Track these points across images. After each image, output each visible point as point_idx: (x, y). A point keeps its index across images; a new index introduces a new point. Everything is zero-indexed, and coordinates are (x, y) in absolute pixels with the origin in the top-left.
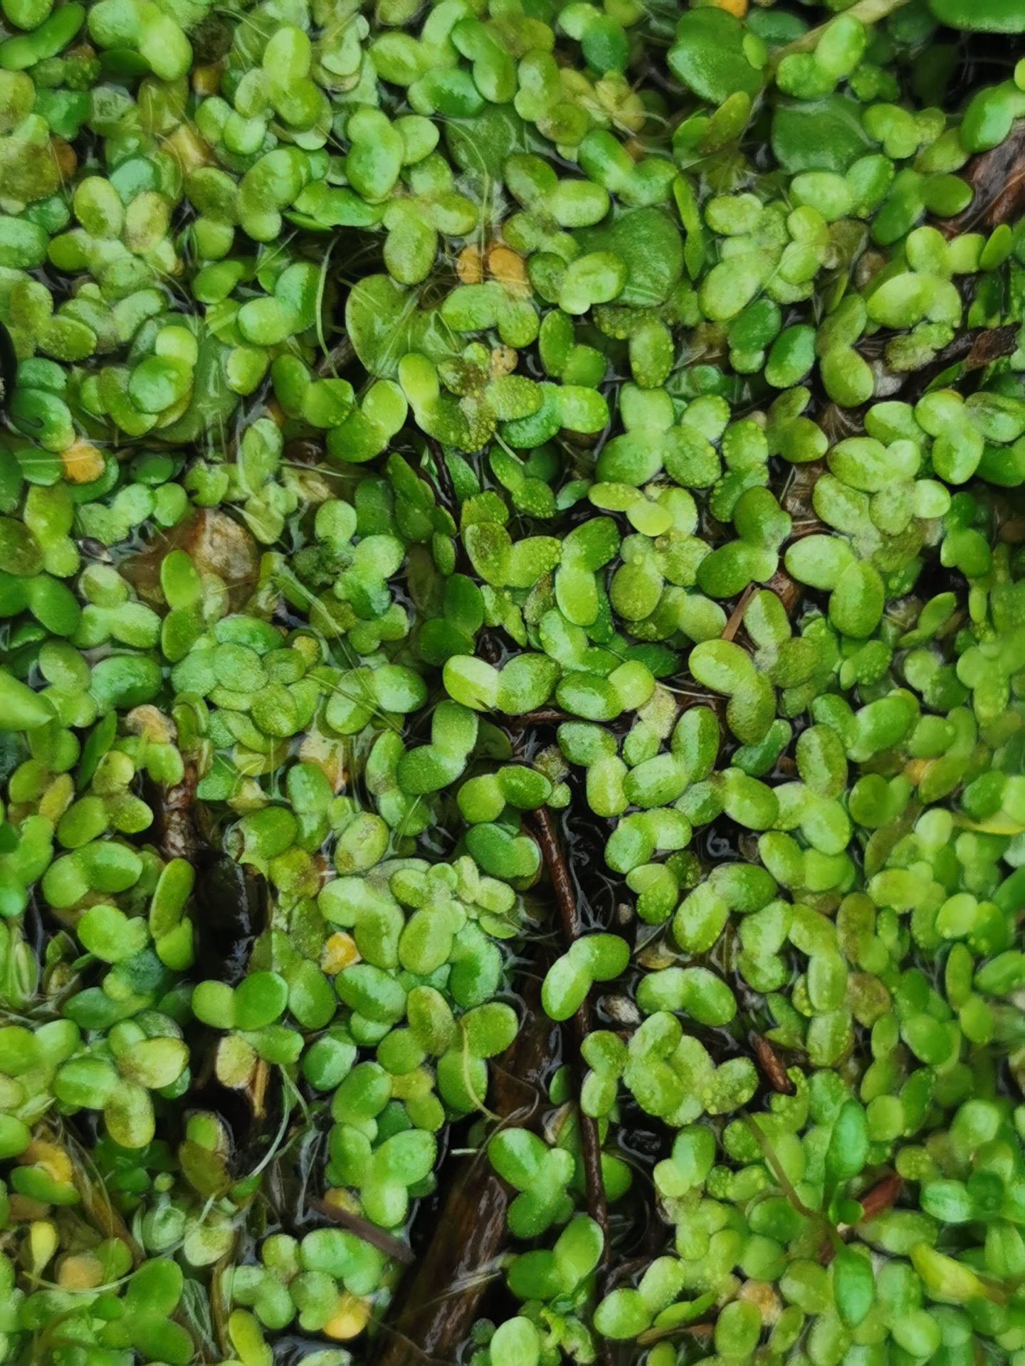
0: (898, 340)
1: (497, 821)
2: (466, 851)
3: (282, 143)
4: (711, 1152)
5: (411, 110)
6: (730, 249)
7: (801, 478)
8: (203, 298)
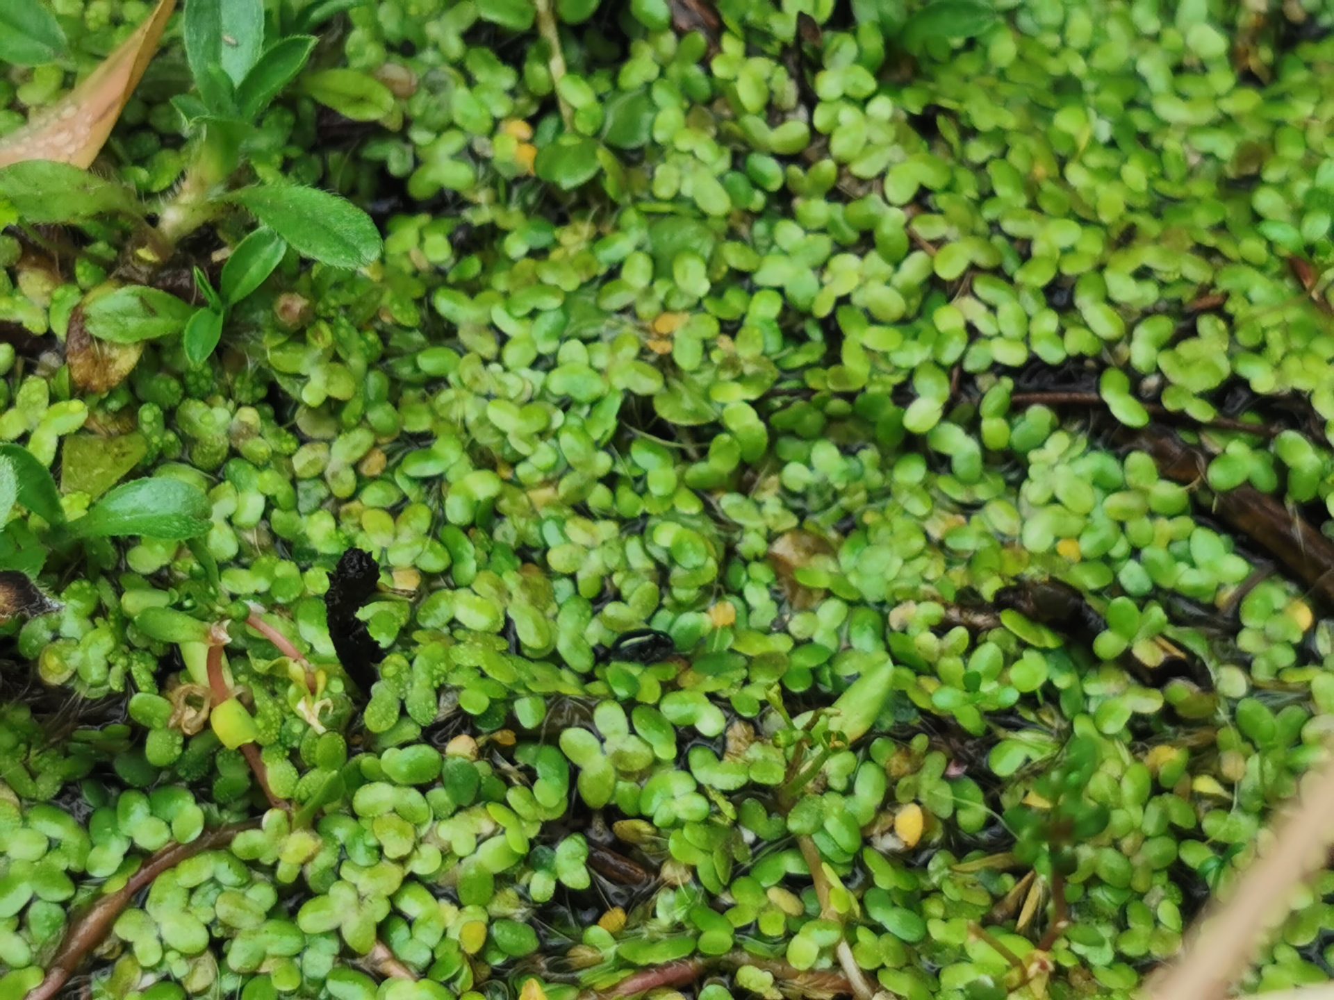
0: (776, 101)
1: (1012, 427)
2: (1025, 454)
3: (556, 436)
4: (1251, 356)
5: (555, 355)
6: (687, 191)
7: (845, 183)
8: (639, 513)
